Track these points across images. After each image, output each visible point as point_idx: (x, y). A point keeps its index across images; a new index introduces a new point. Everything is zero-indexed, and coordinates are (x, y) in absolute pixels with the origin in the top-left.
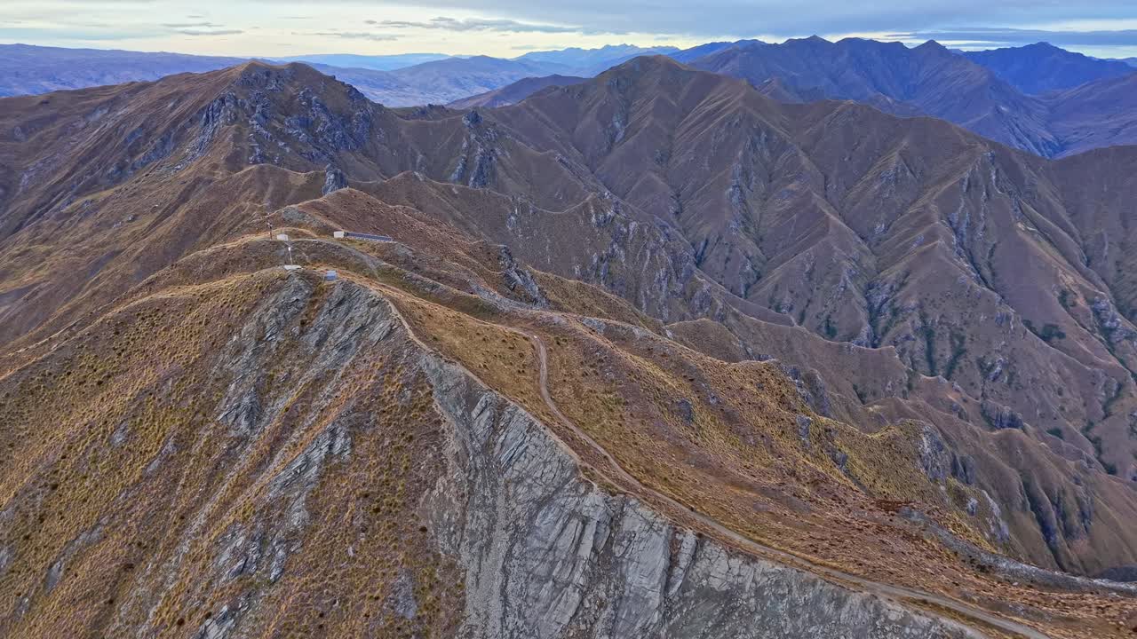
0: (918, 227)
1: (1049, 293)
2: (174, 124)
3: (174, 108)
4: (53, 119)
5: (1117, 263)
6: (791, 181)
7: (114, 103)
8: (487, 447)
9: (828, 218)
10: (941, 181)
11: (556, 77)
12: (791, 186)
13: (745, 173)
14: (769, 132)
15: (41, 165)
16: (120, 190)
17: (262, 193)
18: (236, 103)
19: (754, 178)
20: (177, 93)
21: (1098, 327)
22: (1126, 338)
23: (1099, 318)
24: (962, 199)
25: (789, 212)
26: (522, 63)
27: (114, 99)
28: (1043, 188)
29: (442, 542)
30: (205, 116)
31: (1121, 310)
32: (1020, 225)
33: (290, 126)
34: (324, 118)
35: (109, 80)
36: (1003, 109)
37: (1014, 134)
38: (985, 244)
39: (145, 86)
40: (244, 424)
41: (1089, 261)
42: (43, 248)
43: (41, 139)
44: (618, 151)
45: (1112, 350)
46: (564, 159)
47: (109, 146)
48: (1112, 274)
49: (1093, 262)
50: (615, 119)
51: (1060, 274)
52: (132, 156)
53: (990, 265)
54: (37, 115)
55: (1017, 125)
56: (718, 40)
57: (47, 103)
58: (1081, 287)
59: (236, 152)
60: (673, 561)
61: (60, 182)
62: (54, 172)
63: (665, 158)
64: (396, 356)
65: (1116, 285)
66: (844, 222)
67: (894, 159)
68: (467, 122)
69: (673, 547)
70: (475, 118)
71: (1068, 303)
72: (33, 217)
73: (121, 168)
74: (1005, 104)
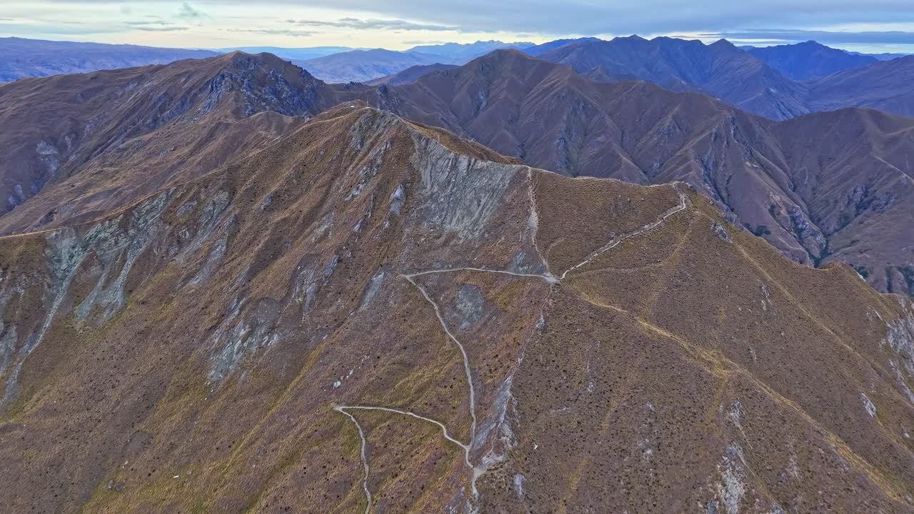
0: (680, 164)
1: (762, 206)
2: (189, 92)
3: (185, 82)
4: (101, 89)
5: (814, 189)
6: (600, 136)
7: (141, 79)
8: (425, 148)
9: (621, 158)
10: (698, 135)
11: (438, 65)
12: (599, 139)
13: (568, 130)
14: (586, 102)
15: (97, 119)
16: (158, 134)
17: (270, 127)
18: (231, 78)
19: (574, 134)
20: (186, 72)
21: (794, 228)
22: (811, 235)
23: (795, 223)
24: (711, 146)
25: (596, 156)
26: (411, 54)
27: (140, 76)
28: (770, 141)
29: (415, 166)
30: (210, 86)
31: (811, 218)
32: (747, 163)
33: (266, 94)
34: (286, 89)
35: (135, 64)
36: (772, 90)
37: (780, 109)
38: (724, 175)
39: (160, 67)
40: (359, 146)
41: (795, 187)
42: (112, 169)
43: (95, 102)
44: (482, 115)
45: (801, 243)
46: (445, 118)
47: (143, 107)
48: (809, 196)
49: (798, 189)
50: (480, 93)
51: (771, 194)
52: (161, 113)
53: (726, 189)
54: (90, 86)
55: (782, 103)
56: (564, 37)
57: (96, 78)
58: (784, 203)
59: (237, 108)
60: (470, 164)
61: (113, 129)
62: (107, 124)
63: (514, 120)
64: (401, 126)
65: (811, 203)
66: (633, 162)
67: (668, 121)
68: (379, 93)
69: (470, 161)
70: (385, 89)
71: (775, 213)
72: (96, 152)
73: (155, 120)
74: (776, 87)
